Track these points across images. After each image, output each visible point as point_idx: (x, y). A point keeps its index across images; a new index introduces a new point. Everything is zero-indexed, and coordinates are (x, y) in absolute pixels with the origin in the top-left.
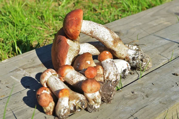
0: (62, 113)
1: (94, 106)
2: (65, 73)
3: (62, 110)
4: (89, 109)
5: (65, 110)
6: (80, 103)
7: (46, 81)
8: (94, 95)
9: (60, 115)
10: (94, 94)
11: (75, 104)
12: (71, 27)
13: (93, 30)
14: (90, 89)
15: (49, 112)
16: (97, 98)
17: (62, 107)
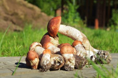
0: (45, 63)
1: (69, 65)
2: (48, 46)
3: (45, 61)
4: (66, 68)
5: (47, 61)
6: (59, 59)
7: (33, 48)
8: (70, 56)
9: (43, 65)
10: (69, 54)
11: (55, 59)
12: (53, 25)
13: (68, 30)
14: (66, 50)
15: (35, 65)
16: (72, 58)
17: (45, 59)
